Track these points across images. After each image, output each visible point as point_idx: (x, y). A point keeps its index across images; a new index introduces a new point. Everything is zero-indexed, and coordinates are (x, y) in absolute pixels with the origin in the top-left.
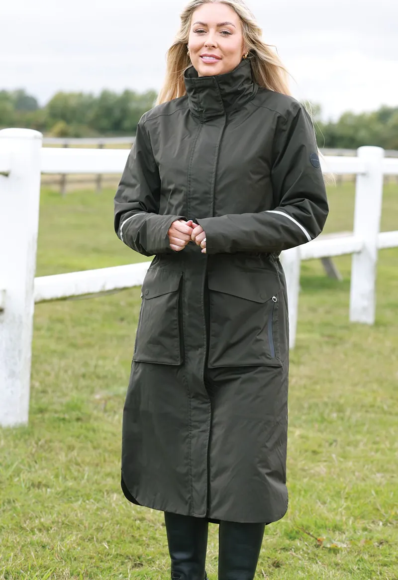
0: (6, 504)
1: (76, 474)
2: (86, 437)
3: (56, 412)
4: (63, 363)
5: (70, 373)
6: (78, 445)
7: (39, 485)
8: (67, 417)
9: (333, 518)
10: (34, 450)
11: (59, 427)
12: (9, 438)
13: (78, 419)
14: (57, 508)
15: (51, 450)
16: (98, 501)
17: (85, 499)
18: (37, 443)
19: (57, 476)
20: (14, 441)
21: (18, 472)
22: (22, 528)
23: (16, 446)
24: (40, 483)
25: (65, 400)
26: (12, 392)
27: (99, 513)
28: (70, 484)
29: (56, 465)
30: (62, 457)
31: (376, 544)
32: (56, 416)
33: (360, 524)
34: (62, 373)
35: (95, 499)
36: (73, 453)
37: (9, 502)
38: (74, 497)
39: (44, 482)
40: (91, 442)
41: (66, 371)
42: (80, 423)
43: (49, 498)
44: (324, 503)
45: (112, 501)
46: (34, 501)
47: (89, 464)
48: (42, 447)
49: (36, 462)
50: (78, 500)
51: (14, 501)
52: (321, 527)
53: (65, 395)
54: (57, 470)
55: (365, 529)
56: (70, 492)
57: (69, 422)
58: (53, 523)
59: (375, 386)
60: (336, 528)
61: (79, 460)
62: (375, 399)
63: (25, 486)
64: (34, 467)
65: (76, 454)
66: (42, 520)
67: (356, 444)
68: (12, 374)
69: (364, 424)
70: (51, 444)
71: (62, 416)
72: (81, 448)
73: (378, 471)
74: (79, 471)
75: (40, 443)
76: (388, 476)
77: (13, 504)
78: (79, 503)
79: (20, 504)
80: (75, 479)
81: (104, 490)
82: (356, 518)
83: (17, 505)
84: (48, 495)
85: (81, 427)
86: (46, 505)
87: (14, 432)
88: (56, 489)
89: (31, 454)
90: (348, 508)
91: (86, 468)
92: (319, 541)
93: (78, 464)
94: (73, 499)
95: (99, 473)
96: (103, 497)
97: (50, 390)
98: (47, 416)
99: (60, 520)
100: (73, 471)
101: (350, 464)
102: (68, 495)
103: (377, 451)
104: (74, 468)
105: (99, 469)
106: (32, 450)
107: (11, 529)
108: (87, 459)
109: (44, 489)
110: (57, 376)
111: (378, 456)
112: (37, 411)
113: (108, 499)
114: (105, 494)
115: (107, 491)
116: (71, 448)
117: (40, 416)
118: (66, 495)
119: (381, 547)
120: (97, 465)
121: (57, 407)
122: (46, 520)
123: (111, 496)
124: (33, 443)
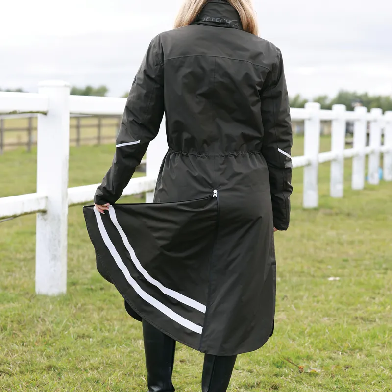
0: (62, 351)
1: (108, 327)
2: (110, 301)
3: (85, 284)
4: (81, 252)
6: (105, 307)
7: (83, 336)
8: (93, 287)
9: (304, 351)
10: (75, 311)
11: (89, 294)
12: (55, 303)
13: (102, 289)
14: (100, 353)
15: (85, 311)
16: (129, 346)
17: (119, 345)
18: (76, 307)
19: (95, 329)
20: (60, 305)
21: (66, 328)
22: (77, 368)
23: (61, 309)
24: (84, 334)
25: (89, 276)
26: (55, 270)
27: (132, 355)
28: (107, 334)
29: (92, 321)
30: (95, 315)
31: (343, 368)
32: (86, 286)
33: (325, 354)
34: (81, 259)
35: (126, 345)
36: (103, 312)
37: (64, 349)
38: (111, 344)
39: (86, 334)
40: (114, 304)
41: (84, 257)
42: (103, 292)
43: (92, 345)
44: (294, 340)
45: (139, 346)
46: (81, 348)
47: (115, 319)
48: (80, 309)
49: (77, 320)
50: (113, 346)
51: (67, 349)
52: (298, 358)
53: (86, 273)
54: (94, 325)
55: (331, 358)
56: (106, 340)
57: (96, 290)
58: (100, 363)
59: (299, 259)
60: (309, 358)
61: (109, 317)
62: (302, 267)
63: (74, 337)
64: (77, 324)
65: (105, 314)
66: (91, 361)
67: (301, 298)
68: (54, 258)
69: (302, 285)
70: (86, 307)
71: (89, 287)
72: (108, 309)
73: (324, 316)
74: (110, 325)
75: (78, 306)
76: (332, 319)
77: (67, 351)
78: (115, 348)
79: (73, 351)
80: (109, 331)
81: (131, 338)
82: (320, 350)
83: (70, 351)
84: (91, 343)
85: (105, 294)
86: (91, 350)
87: (59, 299)
88: (96, 338)
89: (73, 314)
90: (312, 343)
91: (115, 323)
92: (300, 368)
93: (108, 320)
94: (110, 345)
96: (131, 343)
97: (75, 270)
98: (78, 287)
99: (104, 362)
100: (106, 325)
101: (302, 312)
102: (106, 343)
103: (318, 302)
104: (106, 323)
105: (123, 323)
106: (73, 311)
107: (70, 369)
108: (114, 316)
109: (88, 339)
110: (78, 261)
111: (320, 305)
112: (72, 284)
113: (136, 344)
114: (133, 340)
115: (133, 338)
116: (101, 309)
117: (73, 287)
118: (104, 343)
119: (347, 370)
120: (122, 320)
121: (86, 281)
122: (94, 361)
123: (138, 341)
124: (73, 307)
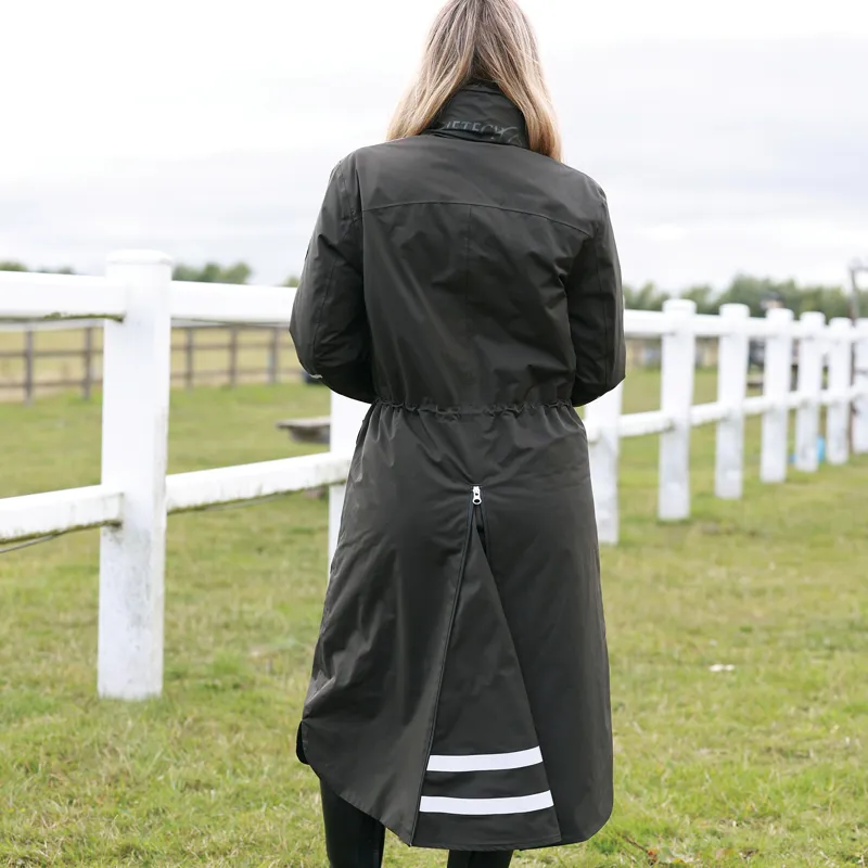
0: (151, 816)
1: (249, 767)
2: (253, 712)
3: (201, 677)
4: (192, 609)
5: (205, 621)
6: (244, 724)
7: (197, 786)
8: (218, 683)
9: (659, 820)
10: (179, 733)
11: (210, 698)
12: (139, 716)
13: (236, 687)
14: (232, 820)
15: (201, 732)
16: (293, 806)
17: (271, 804)
18: (181, 723)
19: (221, 771)
20: (148, 720)
21: (161, 767)
22: (183, 852)
23: (152, 728)
24: (198, 781)
25: (210, 660)
26: (138, 647)
27: (299, 824)
28: (246, 781)
29: (217, 755)
30: (222, 741)
31: (741, 854)
32: (202, 682)
33: (702, 825)
34: (193, 624)
35: (287, 804)
36: (238, 736)
37: (157, 813)
38: (254, 801)
39: (203, 781)
40: (261, 718)
41: (199, 620)
42: (239, 693)
43: (216, 803)
44: (637, 795)
45: (313, 805)
46: (193, 809)
47: (265, 751)
48: (190, 728)
49: (185, 751)
50: (259, 807)
51: (164, 811)
52: (647, 832)
53: (204, 653)
54: (220, 762)
55: (714, 833)
56: (245, 794)
57: (223, 690)
58: (231, 842)
59: (650, 626)
60: (669, 833)
61: (251, 746)
62: (656, 643)
63: (177, 786)
64: (185, 759)
65: (243, 738)
66: (214, 838)
67: (653, 707)
68: (138, 621)
69: (655, 680)
70: (202, 724)
71: (210, 683)
72: (250, 729)
73: (701, 746)
74: (252, 762)
75: (186, 723)
76: (718, 751)
77: (163, 816)
78: (263, 810)
79: (175, 815)
80: (251, 775)
81: (298, 789)
82: (693, 817)
83: (169, 816)
84: (212, 801)
85: (243, 697)
86: (213, 815)
87: (146, 708)
88: (224, 789)
89: (176, 738)
90: (675, 802)
91: (264, 758)
92: (650, 854)
93: (248, 752)
94: (252, 805)
95: (283, 764)
96: (298, 800)
97: (181, 648)
98: (187, 683)
99: (241, 839)
100: (245, 762)
101: (655, 737)
102: (244, 799)
103: (688, 716)
104: (245, 758)
105: (281, 758)
106: (176, 733)
107: (168, 854)
108: (263, 744)
109: (206, 791)
110: (188, 629)
111: (691, 723)
112: (173, 675)
113: (307, 802)
114: (301, 794)
115: (302, 790)
116: (234, 729)
117: (177, 683)
118: (238, 798)
119: (748, 858)
120: (278, 752)
121: (204, 670)
122: (220, 837)
123: (311, 797)
124: (176, 722)
